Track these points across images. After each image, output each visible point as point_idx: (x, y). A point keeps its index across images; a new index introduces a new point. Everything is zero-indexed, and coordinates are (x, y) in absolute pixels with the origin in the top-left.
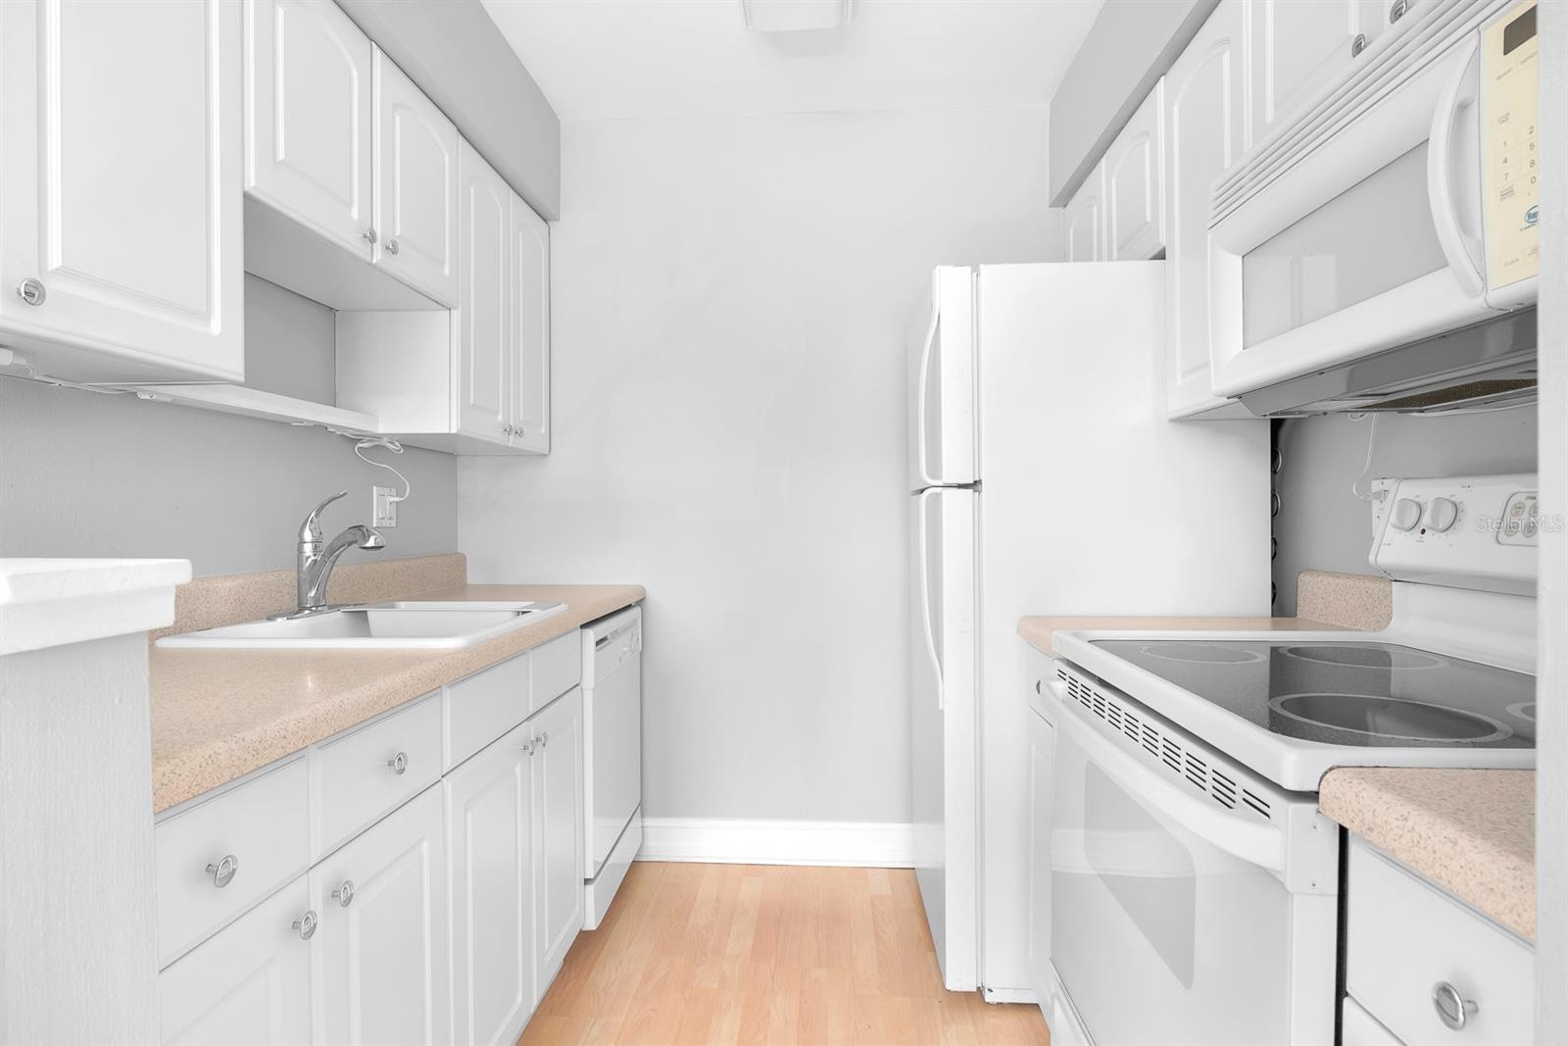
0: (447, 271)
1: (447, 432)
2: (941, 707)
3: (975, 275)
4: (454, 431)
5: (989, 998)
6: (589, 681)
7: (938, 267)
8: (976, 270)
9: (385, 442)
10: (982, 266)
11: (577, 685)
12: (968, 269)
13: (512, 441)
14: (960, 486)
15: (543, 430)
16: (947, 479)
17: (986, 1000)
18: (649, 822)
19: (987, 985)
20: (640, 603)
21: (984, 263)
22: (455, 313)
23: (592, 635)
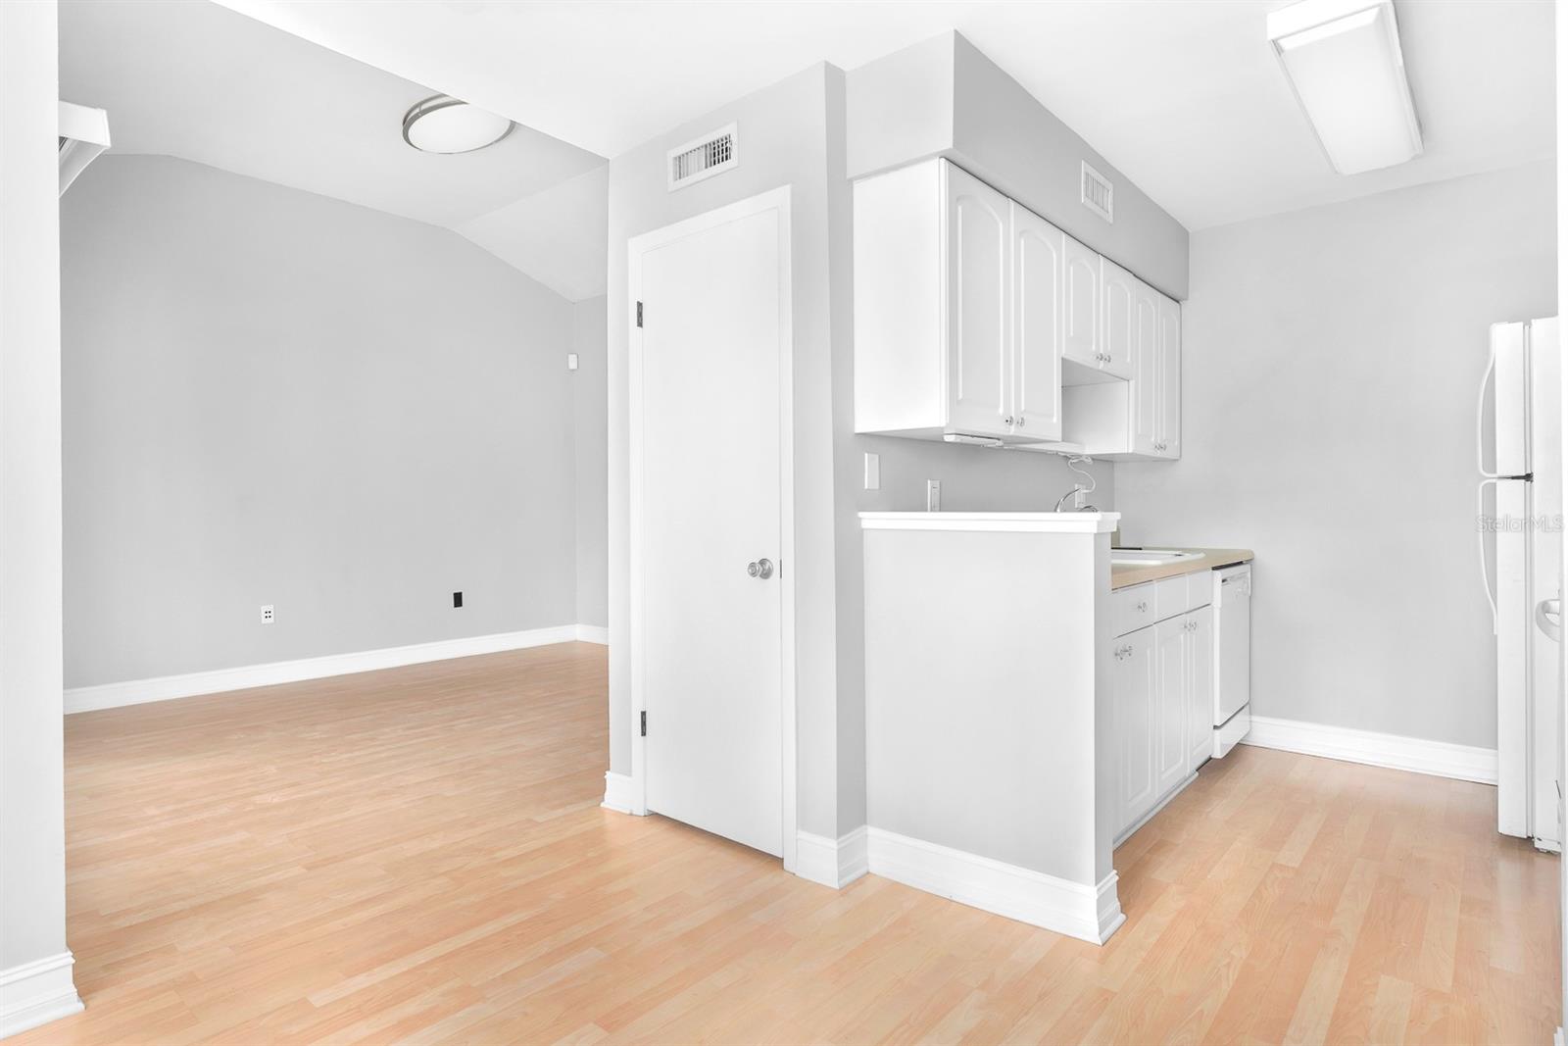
0: (1129, 360)
1: (1126, 452)
2: (1495, 633)
3: (1527, 327)
4: (1130, 451)
5: (1537, 844)
6: (1217, 603)
7: (1495, 324)
8: (1528, 323)
9: (1083, 459)
10: (1533, 321)
11: (1208, 605)
12: (1521, 324)
13: (1159, 454)
14: (1513, 478)
15: (1177, 443)
16: (1500, 472)
17: (1536, 846)
18: (1255, 718)
19: (1536, 835)
20: (1249, 561)
21: (1535, 318)
22: (1132, 383)
23: (1219, 575)
